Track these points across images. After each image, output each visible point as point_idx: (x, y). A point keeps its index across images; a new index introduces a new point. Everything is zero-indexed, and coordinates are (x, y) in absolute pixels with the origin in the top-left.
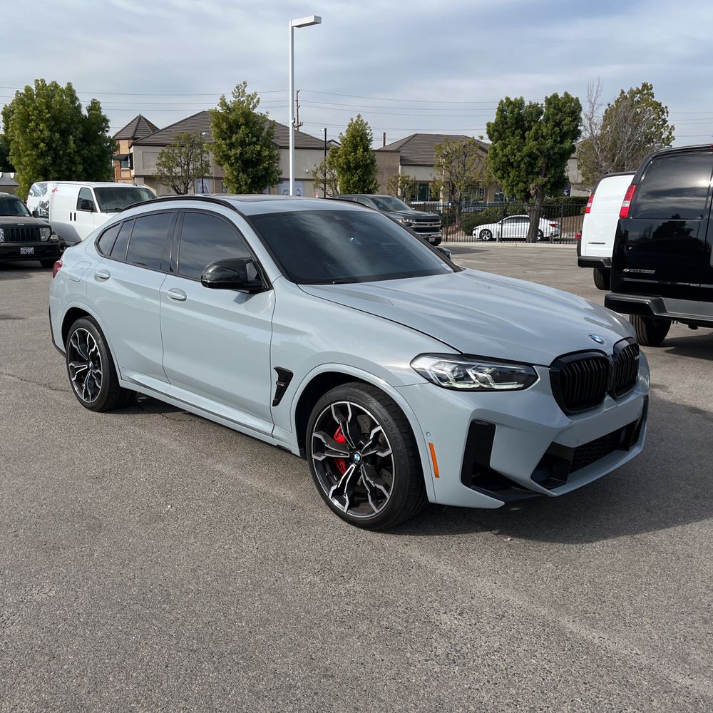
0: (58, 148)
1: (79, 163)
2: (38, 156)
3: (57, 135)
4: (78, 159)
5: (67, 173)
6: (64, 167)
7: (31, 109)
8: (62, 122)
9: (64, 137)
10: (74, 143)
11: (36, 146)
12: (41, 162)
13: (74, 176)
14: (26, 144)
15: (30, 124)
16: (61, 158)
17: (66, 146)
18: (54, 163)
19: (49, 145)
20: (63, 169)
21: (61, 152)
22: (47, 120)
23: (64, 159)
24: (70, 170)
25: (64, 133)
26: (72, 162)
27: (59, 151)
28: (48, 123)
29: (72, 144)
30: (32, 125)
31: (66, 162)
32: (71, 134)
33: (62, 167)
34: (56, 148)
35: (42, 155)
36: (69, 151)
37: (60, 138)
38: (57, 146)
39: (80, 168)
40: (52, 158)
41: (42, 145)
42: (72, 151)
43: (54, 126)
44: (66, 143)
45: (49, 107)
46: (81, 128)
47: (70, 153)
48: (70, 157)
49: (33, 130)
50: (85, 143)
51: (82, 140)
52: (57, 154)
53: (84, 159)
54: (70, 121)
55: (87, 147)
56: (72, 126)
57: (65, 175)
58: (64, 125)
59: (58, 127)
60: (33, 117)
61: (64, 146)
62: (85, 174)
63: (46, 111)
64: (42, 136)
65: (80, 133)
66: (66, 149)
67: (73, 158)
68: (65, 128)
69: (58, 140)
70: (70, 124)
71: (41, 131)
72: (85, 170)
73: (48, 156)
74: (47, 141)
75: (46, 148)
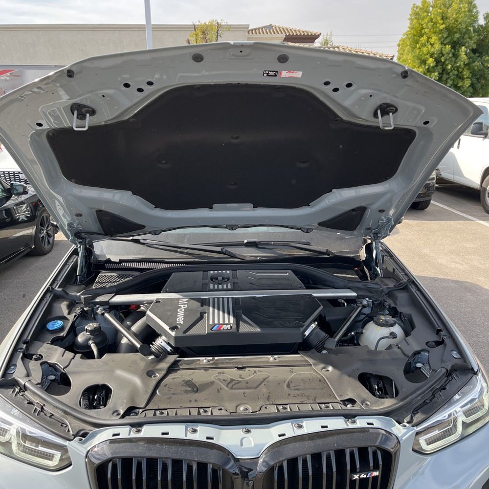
0: (447, 63)
1: (467, 78)
3: (448, 47)
4: (466, 73)
7: (426, 21)
8: (456, 32)
9: (455, 50)
10: (466, 54)
11: (424, 62)
14: (414, 61)
15: (422, 39)
16: (448, 74)
17: (456, 59)
18: (439, 79)
19: (438, 61)
21: (449, 67)
22: (441, 31)
23: (451, 74)
25: (456, 45)
26: (460, 77)
27: (447, 65)
28: (440, 36)
29: (463, 56)
30: (424, 39)
31: (452, 77)
32: (464, 45)
34: (444, 62)
35: (429, 71)
36: (458, 64)
37: (451, 51)
38: (446, 60)
39: (467, 83)
40: (439, 74)
41: (430, 60)
42: (462, 63)
43: (446, 38)
44: (456, 56)
45: (444, 18)
46: (475, 37)
47: (458, 67)
48: (458, 71)
49: (424, 45)
50: (478, 54)
51: (474, 51)
52: (444, 70)
53: (474, 74)
54: (464, 30)
55: (479, 59)
56: (466, 36)
58: (457, 35)
59: (450, 38)
60: (426, 30)
61: (454, 59)
62: (471, 90)
63: (442, 22)
64: (432, 50)
65: (475, 43)
66: (455, 63)
67: (462, 72)
68: (458, 39)
69: (448, 54)
70: (465, 34)
71: (432, 45)
72: (472, 85)
73: (434, 72)
74: (436, 56)
75: (435, 63)
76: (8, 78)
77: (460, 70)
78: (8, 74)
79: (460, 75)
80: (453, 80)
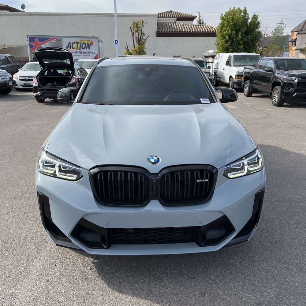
0: (234, 38)
2: (225, 42)
4: (241, 42)
5: (236, 49)
6: (235, 46)
7: (225, 21)
8: (237, 26)
11: (225, 38)
12: (226, 45)
13: (239, 50)
14: (221, 37)
15: (224, 28)
16: (234, 43)
17: (237, 36)
18: (231, 45)
19: (230, 37)
20: (234, 47)
21: (234, 40)
22: (231, 25)
23: (236, 43)
24: (237, 48)
25: (237, 31)
26: (239, 44)
28: (231, 27)
29: (240, 36)
31: (236, 44)
32: (241, 31)
33: (234, 46)
34: (233, 38)
35: (227, 42)
36: (238, 39)
38: (233, 37)
39: (242, 46)
40: (231, 43)
41: (227, 37)
43: (234, 28)
44: (237, 35)
45: (233, 19)
46: (245, 28)
47: (238, 40)
49: (225, 31)
50: (246, 35)
51: (245, 33)
52: (233, 41)
53: (244, 42)
54: (241, 25)
55: (246, 37)
56: (242, 27)
57: (236, 50)
58: (238, 27)
59: (235, 28)
60: (225, 25)
61: (236, 37)
62: (244, 49)
63: (231, 21)
64: (228, 33)
65: (245, 30)
66: (237, 38)
67: (240, 42)
68: (238, 28)
69: (234, 34)
70: (241, 26)
71: (228, 31)
72: (244, 47)
73: (229, 42)
74: (229, 35)
75: (229, 38)
76: (55, 41)
77: (239, 41)
78: (56, 40)
79: (239, 43)
80: (236, 45)
